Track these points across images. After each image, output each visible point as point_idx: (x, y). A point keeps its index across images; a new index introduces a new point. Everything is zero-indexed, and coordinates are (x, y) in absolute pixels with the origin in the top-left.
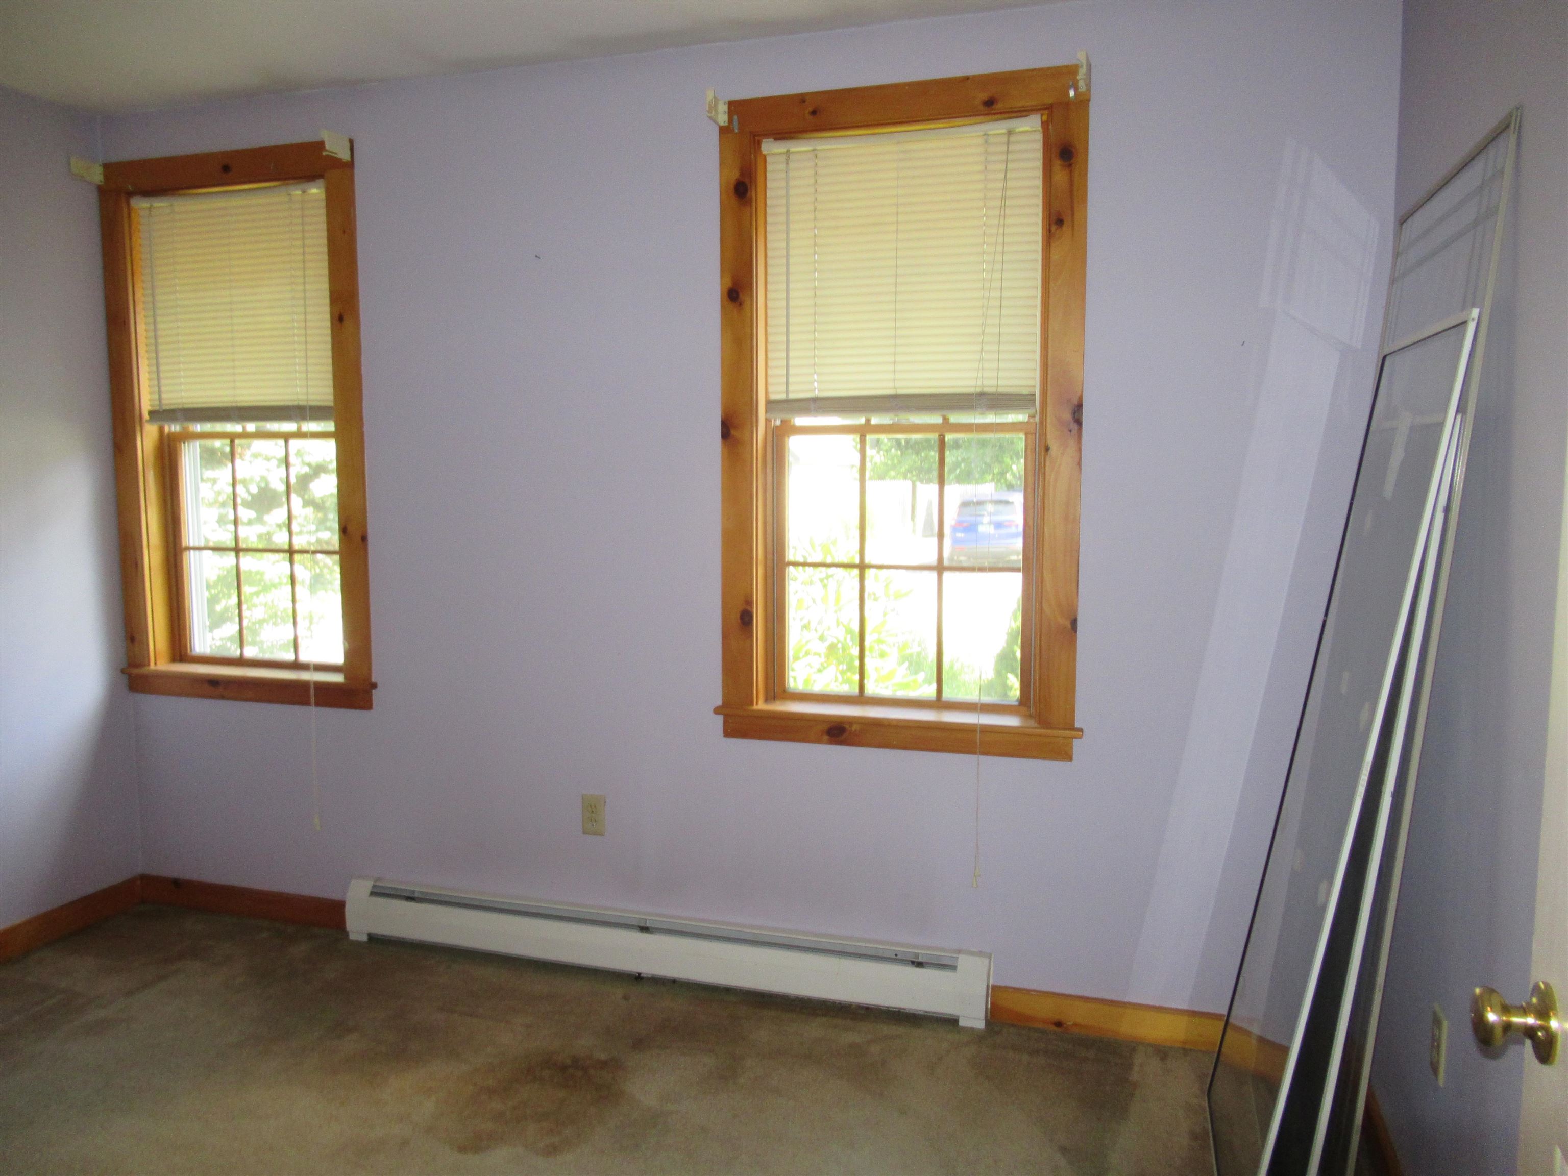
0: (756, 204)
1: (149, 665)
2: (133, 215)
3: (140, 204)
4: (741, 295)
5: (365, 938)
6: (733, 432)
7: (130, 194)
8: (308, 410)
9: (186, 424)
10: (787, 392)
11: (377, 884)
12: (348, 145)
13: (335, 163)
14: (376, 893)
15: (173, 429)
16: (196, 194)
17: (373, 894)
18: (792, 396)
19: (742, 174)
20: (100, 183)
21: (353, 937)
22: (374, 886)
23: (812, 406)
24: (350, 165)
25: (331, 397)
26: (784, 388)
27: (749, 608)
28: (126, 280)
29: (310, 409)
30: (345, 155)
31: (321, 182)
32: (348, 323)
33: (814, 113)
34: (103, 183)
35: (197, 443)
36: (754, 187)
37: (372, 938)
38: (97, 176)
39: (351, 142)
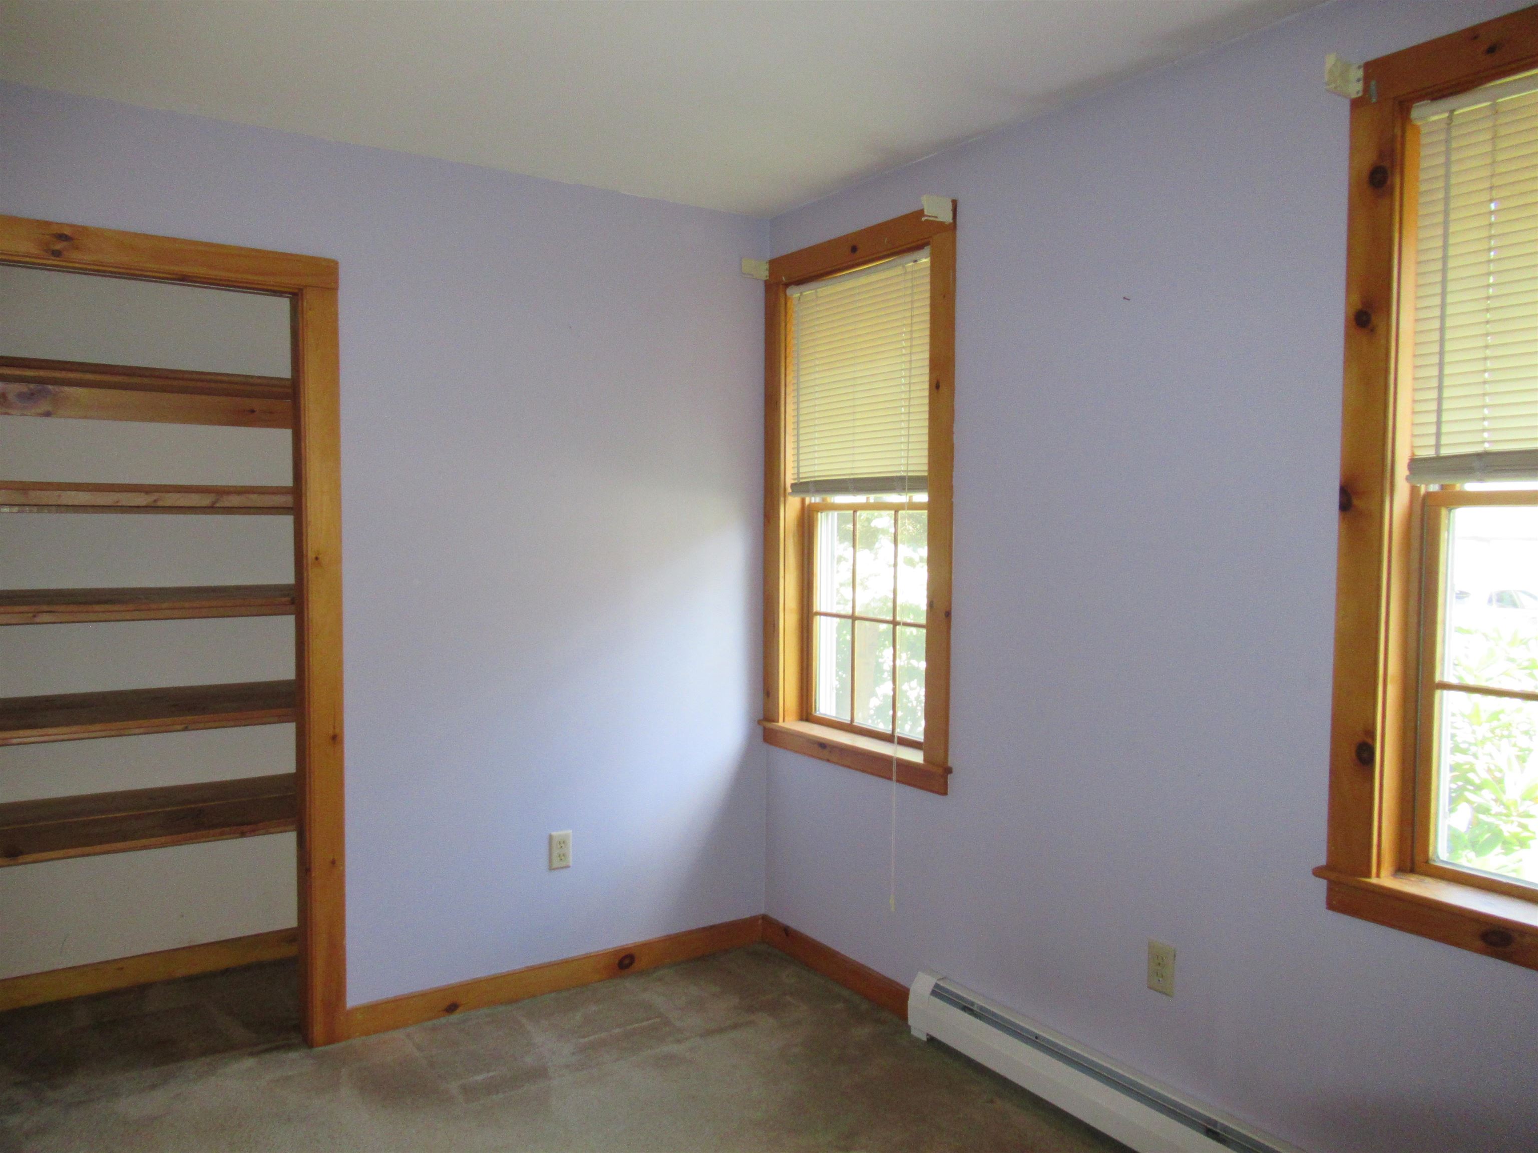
0: (1402, 194)
1: (778, 721)
2: (789, 304)
3: (794, 293)
4: (1373, 318)
5: (924, 1038)
6: (1356, 502)
7: (787, 285)
8: (907, 479)
9: (824, 496)
10: (1438, 446)
11: (941, 983)
12: (950, 206)
13: (940, 227)
14: (938, 992)
15: (813, 501)
16: (833, 277)
17: (934, 993)
18: (1445, 452)
19: (1381, 154)
20: (765, 279)
21: (914, 1032)
22: (937, 986)
23: (1476, 464)
24: (953, 226)
25: (926, 468)
26: (1432, 441)
27: (1369, 741)
28: (780, 362)
29: (908, 479)
30: (947, 218)
31: (927, 250)
32: (944, 389)
33: (1491, 50)
34: (768, 278)
35: (836, 513)
36: (1398, 170)
37: (931, 1040)
38: (763, 273)
39: (955, 204)
